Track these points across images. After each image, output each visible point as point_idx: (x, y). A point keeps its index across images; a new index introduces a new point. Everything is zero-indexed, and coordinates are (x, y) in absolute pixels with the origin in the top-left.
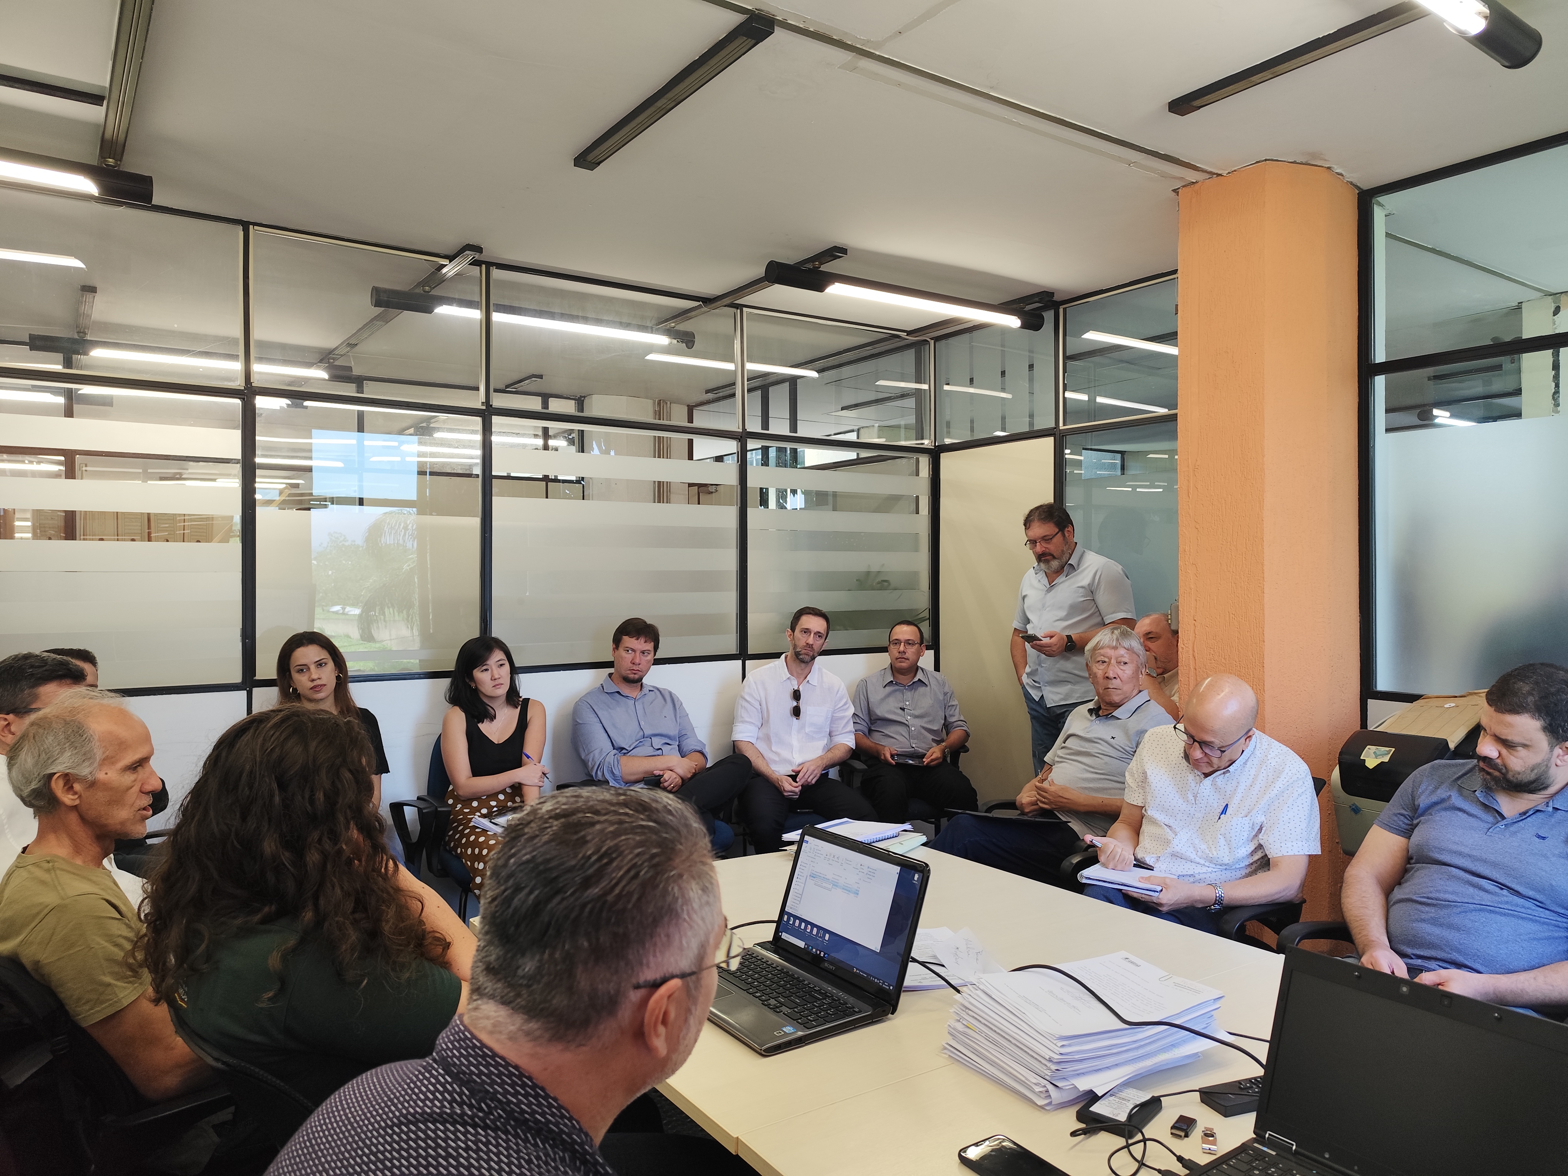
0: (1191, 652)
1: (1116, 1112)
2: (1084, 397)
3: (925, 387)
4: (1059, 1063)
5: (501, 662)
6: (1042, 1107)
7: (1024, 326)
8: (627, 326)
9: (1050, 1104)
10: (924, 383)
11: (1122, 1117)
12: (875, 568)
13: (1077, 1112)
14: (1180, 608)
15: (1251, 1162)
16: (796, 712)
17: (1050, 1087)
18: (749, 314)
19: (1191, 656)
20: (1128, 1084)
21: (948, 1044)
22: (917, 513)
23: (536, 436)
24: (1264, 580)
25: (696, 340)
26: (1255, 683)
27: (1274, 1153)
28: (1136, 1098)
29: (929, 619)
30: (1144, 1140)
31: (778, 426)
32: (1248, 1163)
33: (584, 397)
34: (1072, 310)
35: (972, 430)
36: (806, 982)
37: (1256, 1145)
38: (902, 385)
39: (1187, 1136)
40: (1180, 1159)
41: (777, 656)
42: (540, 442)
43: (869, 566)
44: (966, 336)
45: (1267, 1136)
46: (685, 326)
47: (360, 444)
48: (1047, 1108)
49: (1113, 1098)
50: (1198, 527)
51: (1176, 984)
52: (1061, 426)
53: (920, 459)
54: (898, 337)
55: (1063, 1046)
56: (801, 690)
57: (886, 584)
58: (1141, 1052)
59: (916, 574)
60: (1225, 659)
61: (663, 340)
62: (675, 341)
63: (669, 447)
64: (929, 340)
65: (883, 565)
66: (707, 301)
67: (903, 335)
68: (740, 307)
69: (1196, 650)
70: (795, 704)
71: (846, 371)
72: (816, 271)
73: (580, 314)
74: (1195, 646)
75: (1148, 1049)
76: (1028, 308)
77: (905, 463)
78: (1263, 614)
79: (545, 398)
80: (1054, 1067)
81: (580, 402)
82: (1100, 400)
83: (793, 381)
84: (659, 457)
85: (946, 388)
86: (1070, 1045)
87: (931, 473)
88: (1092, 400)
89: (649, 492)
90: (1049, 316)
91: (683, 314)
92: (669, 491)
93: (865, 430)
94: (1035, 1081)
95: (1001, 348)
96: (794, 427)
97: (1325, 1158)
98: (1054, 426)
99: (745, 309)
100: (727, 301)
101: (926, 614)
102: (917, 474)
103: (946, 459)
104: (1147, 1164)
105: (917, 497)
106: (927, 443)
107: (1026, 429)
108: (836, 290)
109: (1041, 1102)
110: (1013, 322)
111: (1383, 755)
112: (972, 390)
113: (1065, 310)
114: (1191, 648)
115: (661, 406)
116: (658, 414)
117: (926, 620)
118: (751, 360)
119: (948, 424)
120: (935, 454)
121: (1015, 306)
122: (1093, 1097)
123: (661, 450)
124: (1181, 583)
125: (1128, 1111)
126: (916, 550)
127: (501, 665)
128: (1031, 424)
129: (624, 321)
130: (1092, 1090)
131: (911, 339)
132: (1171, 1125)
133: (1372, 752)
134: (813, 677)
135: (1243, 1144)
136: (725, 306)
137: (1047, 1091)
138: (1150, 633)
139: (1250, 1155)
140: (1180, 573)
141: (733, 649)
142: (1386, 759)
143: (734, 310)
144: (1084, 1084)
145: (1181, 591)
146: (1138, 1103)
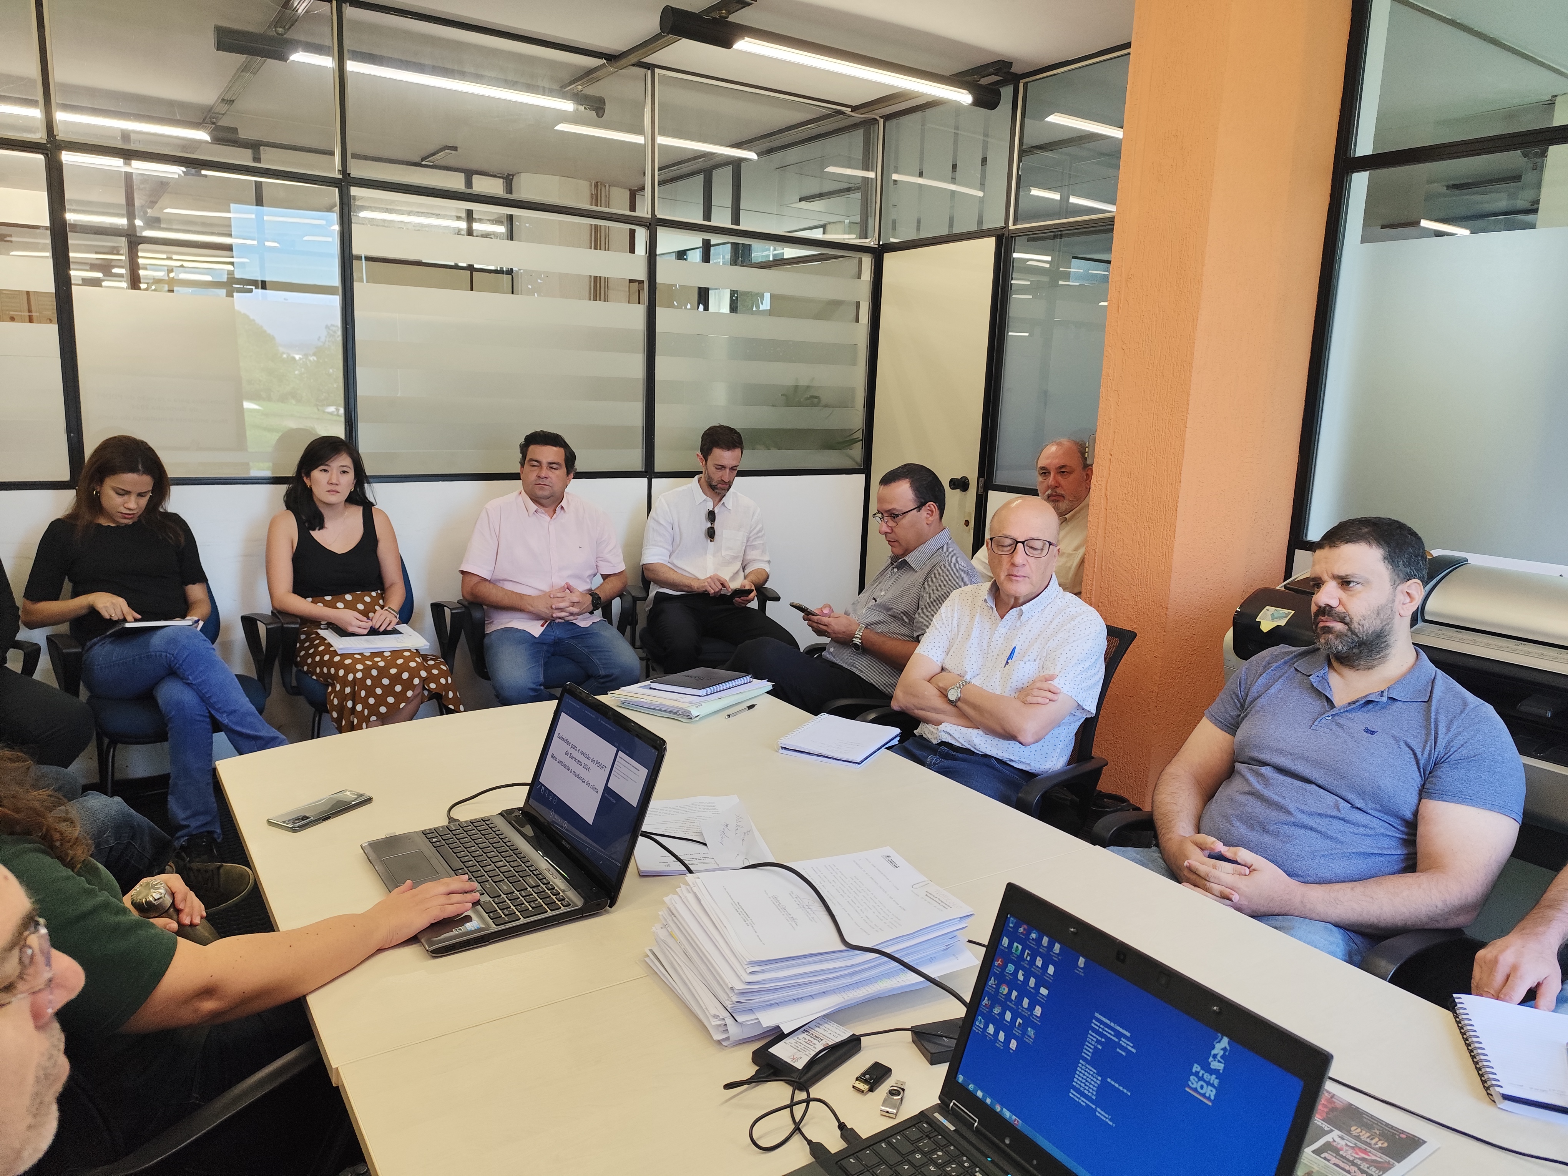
0: (1104, 490)
1: (798, 1055)
2: (1056, 196)
3: (871, 175)
4: (743, 993)
5: (345, 469)
6: (719, 1042)
7: (977, 103)
8: (513, 85)
9: (728, 1038)
10: (872, 171)
11: (800, 1065)
12: (803, 382)
13: (753, 1052)
14: (1097, 441)
15: (920, 1139)
16: (711, 534)
17: (729, 1021)
18: (662, 77)
19: (1103, 495)
20: (828, 1017)
21: (651, 951)
22: (857, 321)
23: (459, 218)
24: (1188, 413)
25: (607, 107)
26: (1166, 528)
27: (952, 1128)
28: (831, 1037)
29: (862, 440)
30: (808, 1101)
31: (721, 218)
32: (913, 1142)
33: (513, 176)
34: (1035, 87)
35: (918, 228)
36: (528, 864)
37: (937, 1115)
38: (849, 172)
39: (871, 1090)
40: (842, 1126)
41: (690, 475)
42: (463, 225)
43: (797, 379)
44: (918, 115)
45: (952, 1104)
46: (592, 90)
47: (260, 218)
48: (725, 1044)
49: (804, 1035)
50: (1124, 347)
51: (928, 894)
52: (1011, 227)
53: (863, 259)
54: (842, 113)
55: (753, 973)
56: (716, 511)
57: (816, 400)
58: (856, 978)
59: (853, 390)
60: (1137, 499)
61: (568, 106)
62: (582, 108)
63: (607, 236)
64: (878, 118)
65: (813, 379)
66: (611, 58)
67: (847, 110)
68: (651, 67)
69: (1108, 489)
70: (709, 525)
71: (793, 155)
72: (722, 22)
73: (456, 68)
74: (1108, 484)
75: (865, 975)
76: (984, 81)
77: (849, 263)
78: (1183, 451)
79: (469, 174)
80: (735, 999)
81: (509, 181)
82: (1073, 200)
83: (737, 164)
84: (596, 248)
85: (895, 177)
86: (763, 972)
87: (873, 276)
88: (1065, 199)
89: (585, 288)
90: (1007, 92)
91: (588, 74)
92: (607, 287)
93: (832, 226)
94: (713, 1011)
95: (954, 131)
96: (736, 220)
97: (1004, 1143)
98: (1003, 225)
99: (657, 71)
100: (633, 59)
101: (859, 435)
102: (859, 277)
103: (889, 259)
104: (803, 1130)
105: (858, 304)
106: (870, 242)
107: (974, 228)
108: (745, 45)
109: (718, 1037)
110: (964, 97)
111: (1280, 618)
112: (920, 181)
113: (1026, 85)
114: (1104, 485)
115: (598, 191)
116: (596, 199)
117: (859, 441)
118: (663, 133)
119: (894, 222)
120: (878, 254)
121: (968, 78)
122: (778, 1035)
123: (598, 241)
124: (1100, 412)
125: (813, 1053)
126: (854, 363)
127: (344, 472)
128: (980, 222)
129: (509, 78)
130: (778, 1027)
131: (858, 116)
132: (858, 1074)
133: (1269, 613)
134: (730, 498)
135: (922, 1112)
136: (633, 65)
137: (726, 1025)
138: (1063, 466)
139: (921, 1130)
140: (1101, 401)
141: (638, 464)
142: (1283, 623)
143: (641, 71)
144: (768, 1019)
145: (1099, 422)
146: (830, 1044)
